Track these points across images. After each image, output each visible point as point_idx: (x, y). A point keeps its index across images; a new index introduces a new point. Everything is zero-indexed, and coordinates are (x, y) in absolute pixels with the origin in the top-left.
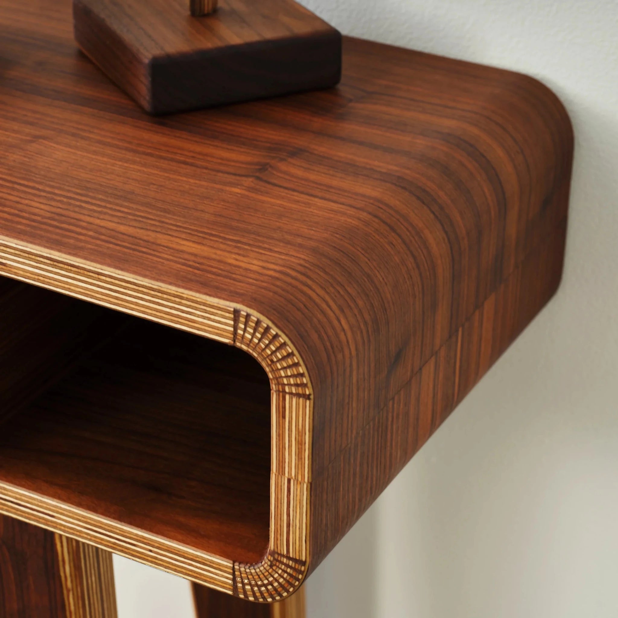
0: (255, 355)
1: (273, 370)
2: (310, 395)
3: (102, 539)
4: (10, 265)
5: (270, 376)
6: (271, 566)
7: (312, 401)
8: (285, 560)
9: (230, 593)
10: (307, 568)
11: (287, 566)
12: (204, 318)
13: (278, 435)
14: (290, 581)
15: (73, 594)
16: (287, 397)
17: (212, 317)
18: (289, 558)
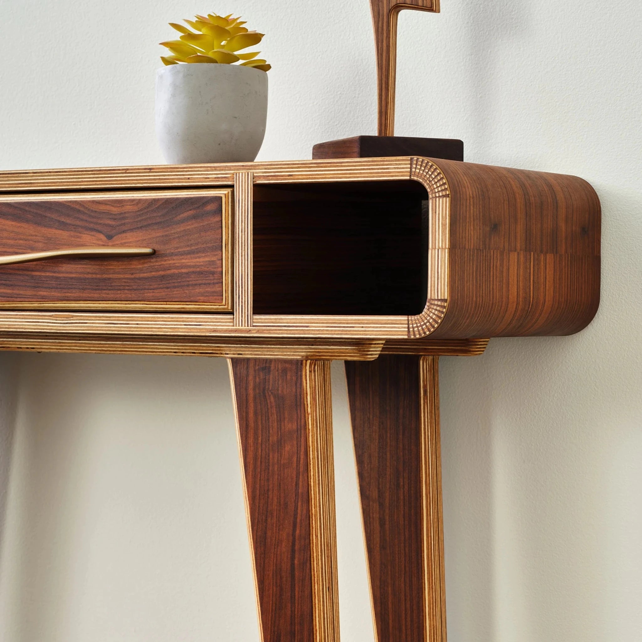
0: (421, 180)
1: (430, 186)
2: (449, 194)
3: (335, 331)
4: (295, 175)
5: (429, 190)
6: (428, 310)
7: (450, 198)
8: (436, 302)
9: (406, 337)
10: (448, 304)
11: (438, 305)
12: (395, 168)
13: (432, 224)
14: (439, 315)
15: (311, 417)
16: (437, 199)
17: (399, 166)
18: (438, 300)
